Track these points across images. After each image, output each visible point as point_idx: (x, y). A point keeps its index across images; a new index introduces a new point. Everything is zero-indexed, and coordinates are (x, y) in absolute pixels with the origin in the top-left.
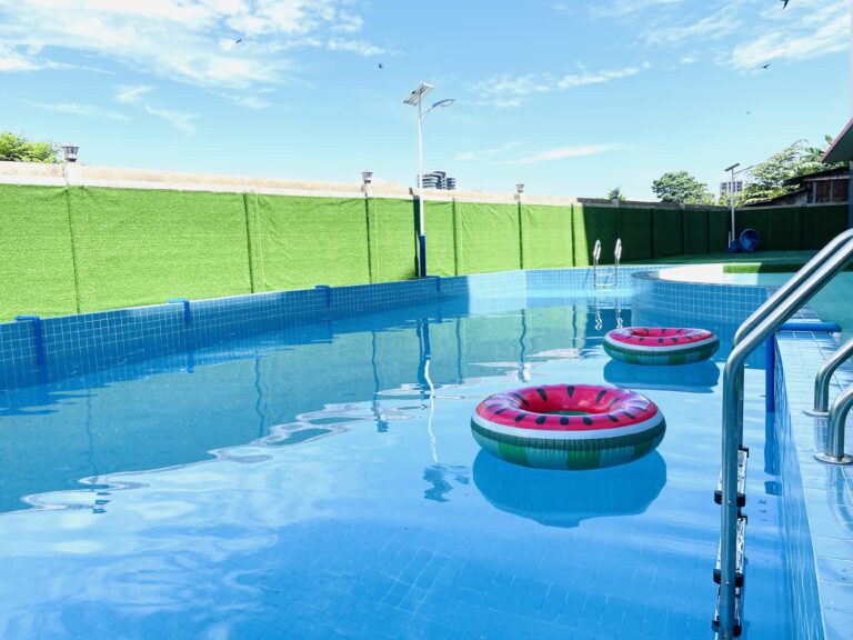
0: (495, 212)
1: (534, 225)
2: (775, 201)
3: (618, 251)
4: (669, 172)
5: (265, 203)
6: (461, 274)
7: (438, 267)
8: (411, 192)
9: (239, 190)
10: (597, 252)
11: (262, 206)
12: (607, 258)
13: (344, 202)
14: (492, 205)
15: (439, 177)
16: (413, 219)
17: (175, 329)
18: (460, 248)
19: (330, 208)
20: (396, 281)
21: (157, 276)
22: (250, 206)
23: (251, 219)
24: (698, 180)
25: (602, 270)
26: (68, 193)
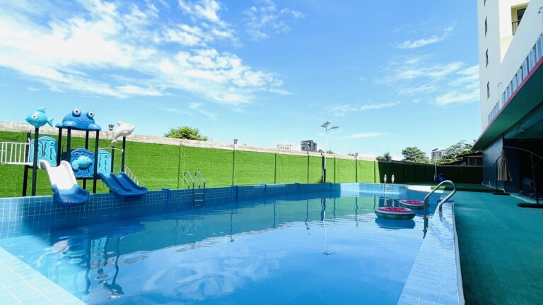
0: (348, 162)
1: (361, 167)
2: (452, 164)
3: (393, 179)
4: (409, 147)
5: (280, 157)
6: (337, 182)
7: (330, 179)
10: (385, 179)
12: (389, 181)
15: (310, 142)
16: (322, 163)
18: (336, 174)
19: (298, 158)
20: (315, 183)
22: (276, 157)
23: (277, 161)
24: (422, 151)
25: (387, 185)
26: (234, 152)
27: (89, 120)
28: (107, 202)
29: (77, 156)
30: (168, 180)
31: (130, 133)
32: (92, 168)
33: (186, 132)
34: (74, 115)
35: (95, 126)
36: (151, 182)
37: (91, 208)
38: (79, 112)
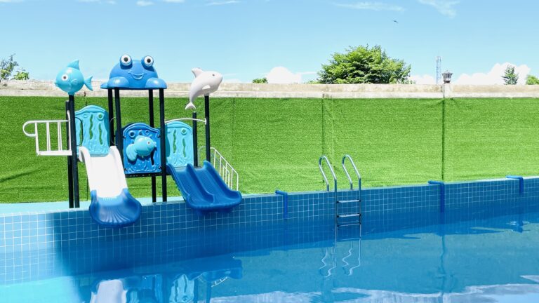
17: (513, 196)
26: (444, 102)
27: (147, 72)
28: (177, 219)
29: (133, 137)
30: (304, 168)
31: (214, 88)
32: (157, 156)
33: (360, 60)
34: (123, 67)
35: (156, 82)
36: (273, 172)
37: (151, 228)
38: (129, 60)
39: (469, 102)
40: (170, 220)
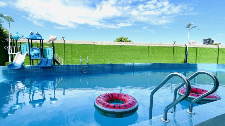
0: (210, 50)
1: (223, 53)
5: (152, 48)
6: (197, 63)
7: (190, 61)
8: (185, 45)
9: (148, 45)
11: (151, 48)
13: (169, 47)
14: (209, 48)
15: (210, 40)
16: (185, 51)
18: (198, 57)
19: (165, 48)
20: (179, 63)
21: (132, 59)
22: (149, 48)
23: (149, 50)
29: (33, 50)
32: (40, 55)
38: (32, 32)
39: (128, 46)
40: (35, 69)
